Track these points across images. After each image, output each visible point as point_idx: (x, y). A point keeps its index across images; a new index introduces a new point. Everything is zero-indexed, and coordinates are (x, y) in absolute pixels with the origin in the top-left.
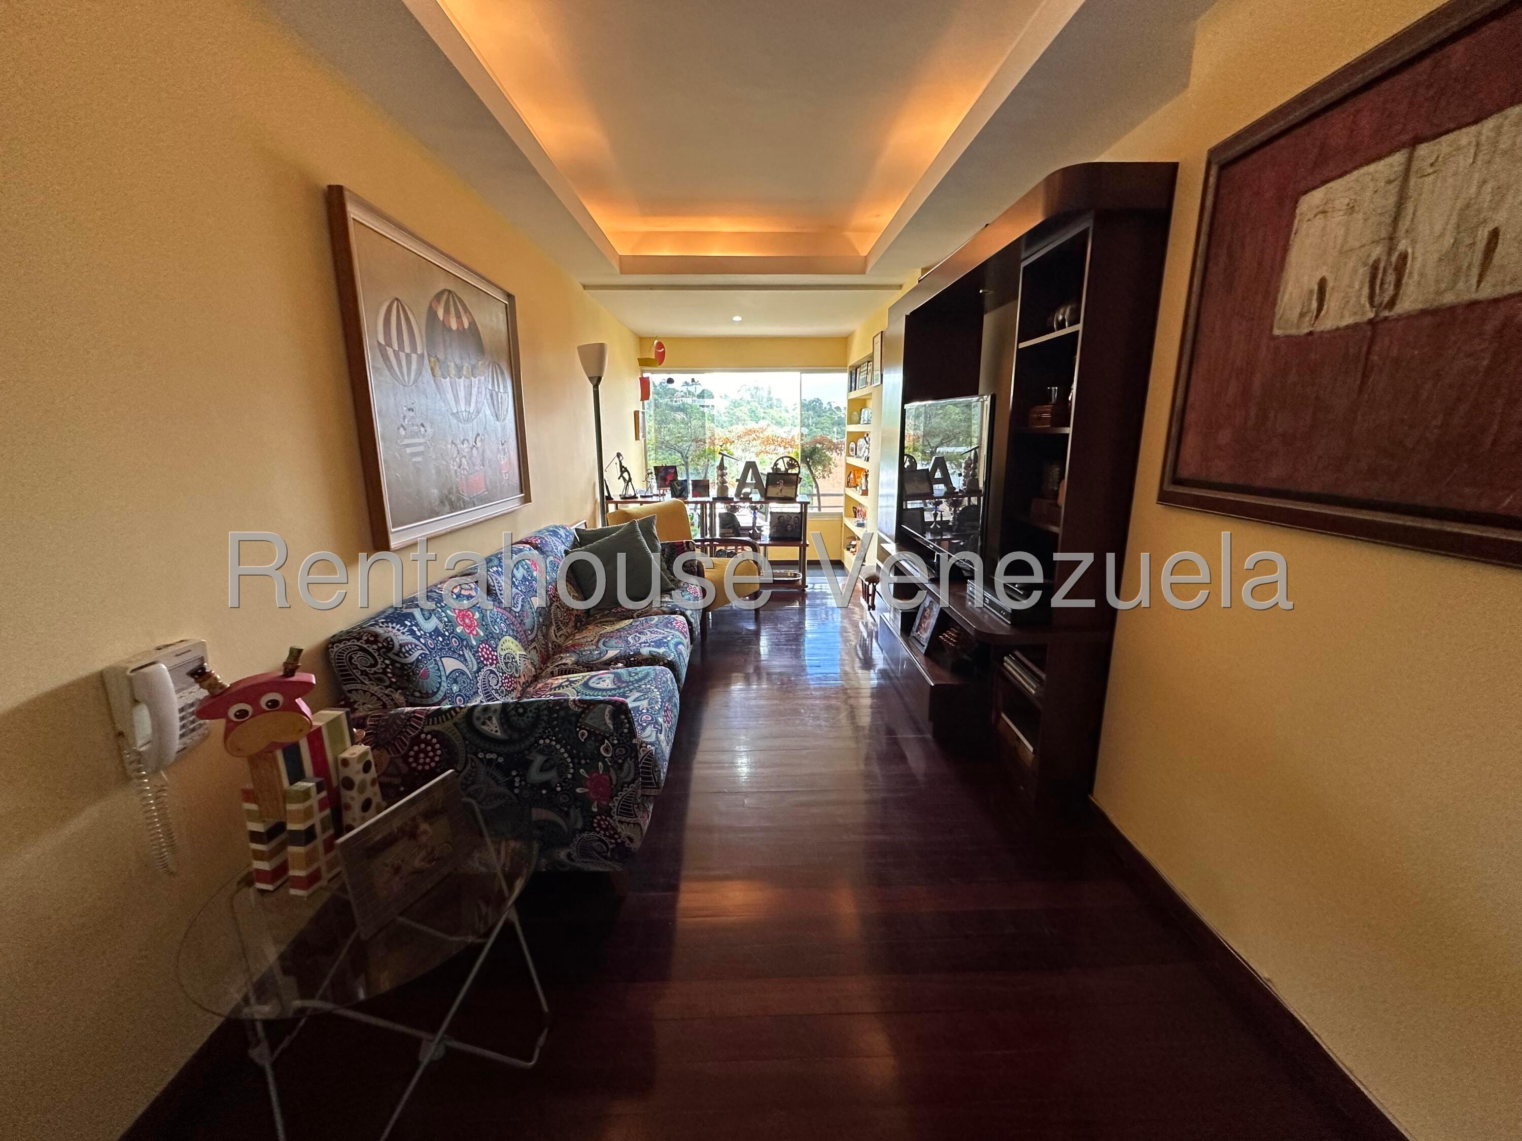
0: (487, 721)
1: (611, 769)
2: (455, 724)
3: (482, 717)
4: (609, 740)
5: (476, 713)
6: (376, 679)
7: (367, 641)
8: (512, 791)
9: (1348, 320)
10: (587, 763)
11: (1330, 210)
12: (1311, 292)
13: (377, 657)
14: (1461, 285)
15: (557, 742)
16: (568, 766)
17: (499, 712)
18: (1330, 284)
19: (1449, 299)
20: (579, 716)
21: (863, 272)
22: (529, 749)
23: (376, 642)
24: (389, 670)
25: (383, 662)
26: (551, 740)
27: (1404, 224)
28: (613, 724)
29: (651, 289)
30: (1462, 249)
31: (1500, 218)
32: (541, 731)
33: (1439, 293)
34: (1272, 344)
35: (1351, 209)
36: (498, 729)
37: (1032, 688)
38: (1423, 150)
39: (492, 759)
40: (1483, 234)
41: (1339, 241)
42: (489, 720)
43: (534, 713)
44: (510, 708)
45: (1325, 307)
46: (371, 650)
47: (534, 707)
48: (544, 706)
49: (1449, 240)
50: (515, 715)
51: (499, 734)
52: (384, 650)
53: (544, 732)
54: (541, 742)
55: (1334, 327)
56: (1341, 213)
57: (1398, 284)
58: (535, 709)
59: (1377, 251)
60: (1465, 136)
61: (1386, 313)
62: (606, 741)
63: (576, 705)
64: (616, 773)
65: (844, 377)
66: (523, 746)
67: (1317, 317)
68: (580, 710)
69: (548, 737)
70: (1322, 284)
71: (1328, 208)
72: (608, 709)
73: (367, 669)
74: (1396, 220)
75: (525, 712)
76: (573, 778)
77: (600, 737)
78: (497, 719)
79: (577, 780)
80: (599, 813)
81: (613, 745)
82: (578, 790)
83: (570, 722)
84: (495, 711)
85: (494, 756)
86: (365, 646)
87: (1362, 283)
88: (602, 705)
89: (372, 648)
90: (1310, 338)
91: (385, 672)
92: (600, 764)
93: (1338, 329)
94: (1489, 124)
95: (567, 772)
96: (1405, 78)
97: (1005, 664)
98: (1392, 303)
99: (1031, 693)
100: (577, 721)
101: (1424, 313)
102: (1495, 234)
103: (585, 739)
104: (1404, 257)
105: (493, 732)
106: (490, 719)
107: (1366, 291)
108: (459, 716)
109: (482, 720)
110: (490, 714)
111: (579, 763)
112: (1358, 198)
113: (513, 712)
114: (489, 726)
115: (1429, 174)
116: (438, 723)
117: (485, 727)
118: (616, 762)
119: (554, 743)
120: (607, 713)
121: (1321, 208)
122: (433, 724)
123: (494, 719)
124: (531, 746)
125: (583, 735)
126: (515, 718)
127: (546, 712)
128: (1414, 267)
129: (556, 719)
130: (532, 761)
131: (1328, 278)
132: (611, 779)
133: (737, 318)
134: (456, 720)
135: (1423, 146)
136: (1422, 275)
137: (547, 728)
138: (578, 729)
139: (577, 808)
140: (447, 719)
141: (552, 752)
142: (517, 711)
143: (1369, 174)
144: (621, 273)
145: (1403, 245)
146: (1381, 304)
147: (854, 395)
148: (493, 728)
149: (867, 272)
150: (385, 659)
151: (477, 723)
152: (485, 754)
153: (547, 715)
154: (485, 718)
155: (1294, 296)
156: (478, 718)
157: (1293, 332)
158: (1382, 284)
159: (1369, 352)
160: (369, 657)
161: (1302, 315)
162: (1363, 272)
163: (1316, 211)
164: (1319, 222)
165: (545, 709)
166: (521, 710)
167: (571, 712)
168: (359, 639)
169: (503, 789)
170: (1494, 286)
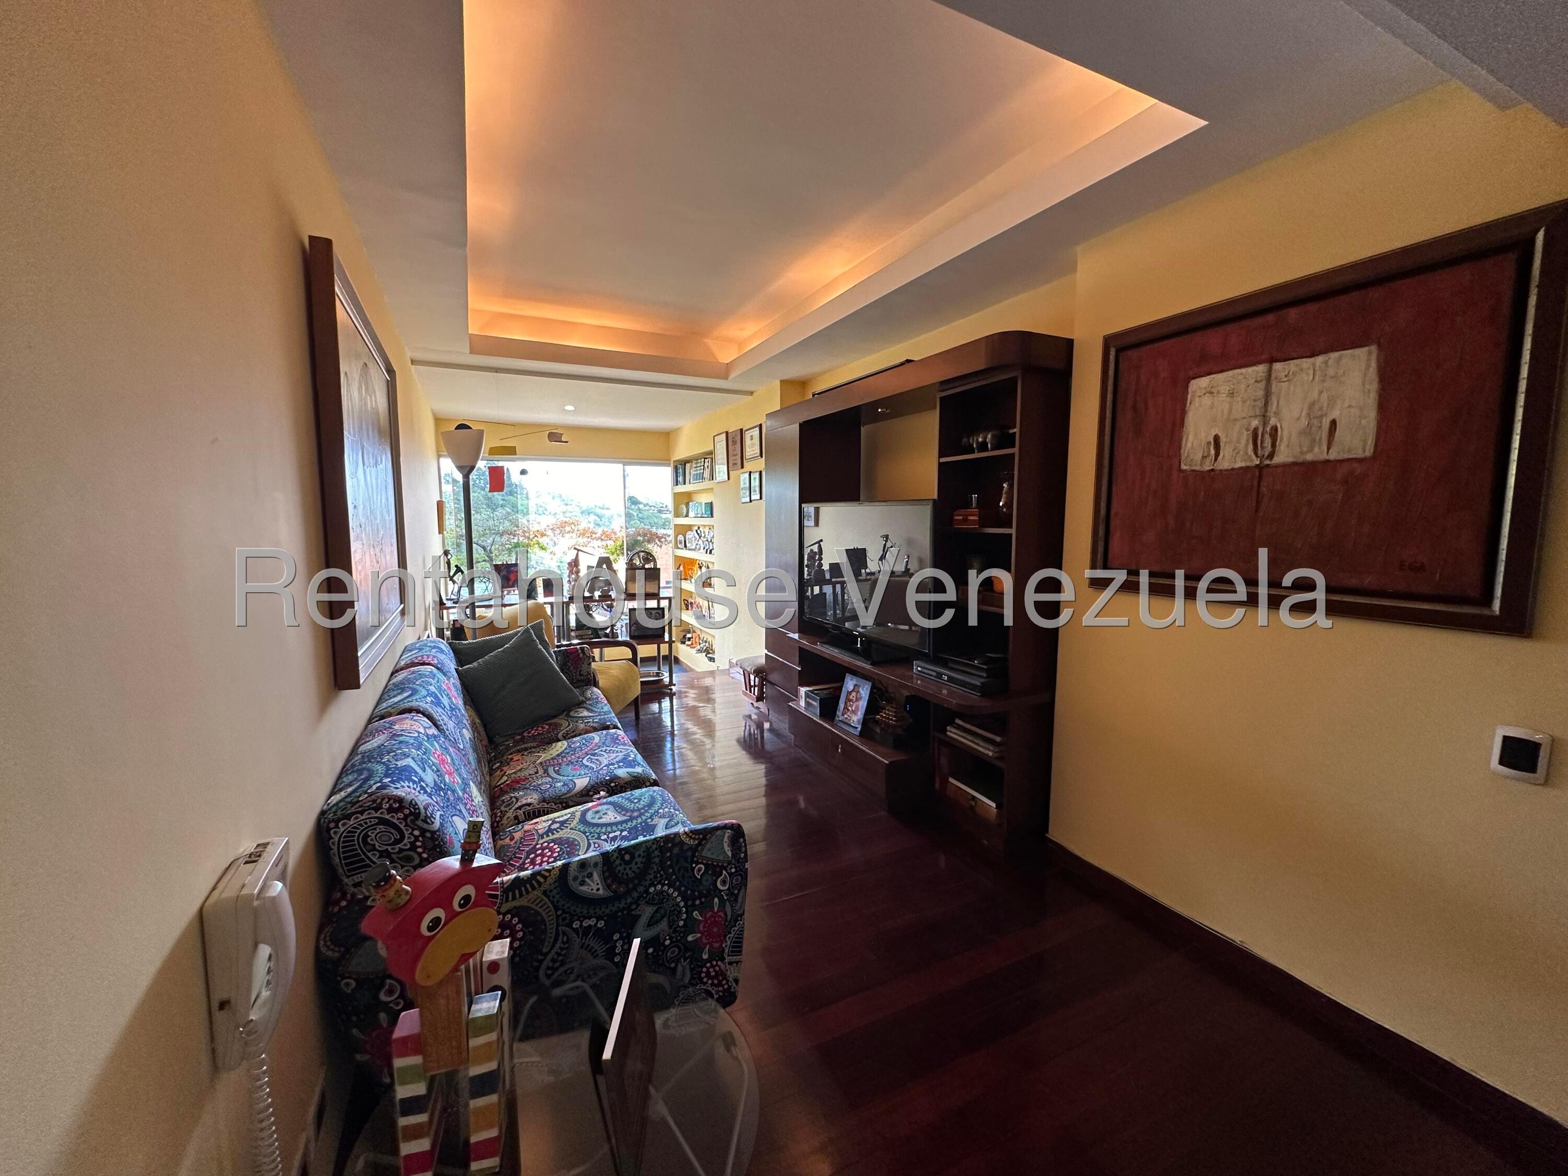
0: (587, 880)
1: (727, 903)
2: (545, 893)
3: (580, 876)
4: (726, 871)
5: (572, 872)
6: (400, 859)
7: (390, 810)
8: (612, 960)
9: (1239, 464)
10: (701, 903)
11: (1216, 392)
12: (1209, 443)
13: (404, 829)
14: (1316, 450)
15: (670, 886)
16: (680, 912)
17: (600, 866)
18: (1223, 439)
19: (1309, 457)
20: (694, 849)
21: (726, 377)
22: (636, 902)
23: (400, 809)
24: (419, 844)
25: (411, 834)
26: (663, 885)
27: (1273, 408)
28: (732, 851)
29: (496, 372)
30: (1314, 429)
31: (1335, 414)
32: (651, 876)
33: (1302, 453)
34: (1182, 475)
35: (1231, 394)
36: (600, 886)
37: (989, 750)
38: (1277, 366)
39: (590, 926)
40: (1326, 423)
41: (1226, 412)
42: (588, 877)
43: (643, 857)
44: (614, 857)
45: (1221, 454)
46: (395, 821)
47: (642, 849)
48: (654, 847)
49: (1304, 422)
50: (620, 865)
51: (601, 892)
52: (412, 817)
53: (656, 877)
54: (652, 890)
55: (1230, 468)
56: (1225, 395)
57: (1274, 445)
58: (644, 852)
59: (1255, 423)
60: (1306, 363)
61: (1267, 462)
62: (724, 872)
63: (691, 837)
64: (732, 906)
65: (667, 472)
66: (629, 900)
67: (1216, 459)
68: (696, 842)
69: (659, 883)
70: (1217, 439)
71: (1215, 390)
72: (727, 835)
73: (389, 848)
74: (1266, 404)
75: (633, 858)
76: (685, 926)
77: (718, 869)
78: (599, 876)
79: (691, 925)
80: (709, 960)
81: (730, 874)
82: (690, 938)
83: (686, 859)
84: (596, 865)
85: (592, 922)
86: (387, 817)
87: (1248, 440)
88: (719, 832)
89: (396, 818)
90: (1212, 473)
91: (413, 847)
92: (716, 900)
93: (1233, 469)
94: (1319, 360)
95: (680, 919)
96: (1259, 321)
97: (948, 733)
98: (1271, 456)
99: (987, 755)
100: (693, 856)
101: (1294, 464)
102: (1334, 423)
103: (702, 875)
104: (1275, 429)
105: (594, 891)
106: (590, 876)
107: (1251, 447)
108: (550, 881)
109: (580, 879)
110: (589, 870)
111: (694, 905)
112: (1236, 387)
113: (618, 862)
114: (589, 885)
115: (1284, 382)
116: (521, 895)
117: (584, 888)
118: (733, 894)
119: (666, 888)
120: (726, 839)
121: (1208, 390)
122: (514, 898)
123: (595, 875)
124: (639, 898)
125: (699, 870)
126: (621, 868)
127: (657, 853)
128: (1284, 434)
129: (670, 858)
130: (639, 916)
131: (1220, 434)
132: (726, 914)
133: (570, 408)
134: (545, 886)
135: (1278, 363)
136: (1289, 439)
137: (659, 872)
138: (694, 865)
139: (685, 960)
140: (534, 888)
141: (664, 899)
142: (623, 859)
143: (1242, 374)
144: (470, 353)
145: (1273, 421)
146: (1264, 455)
147: (681, 489)
148: (595, 887)
149: (730, 378)
150: (413, 829)
151: (574, 885)
152: (581, 922)
153: (658, 856)
154: (584, 877)
155: (1194, 445)
156: (575, 879)
157: (1197, 468)
158: (1262, 442)
159: (1259, 486)
160: (393, 831)
161: (1204, 457)
162: (1246, 437)
163: (1204, 391)
164: (1207, 400)
165: (656, 849)
166: (627, 857)
167: (685, 848)
168: (376, 809)
169: (601, 961)
170: (1338, 453)
